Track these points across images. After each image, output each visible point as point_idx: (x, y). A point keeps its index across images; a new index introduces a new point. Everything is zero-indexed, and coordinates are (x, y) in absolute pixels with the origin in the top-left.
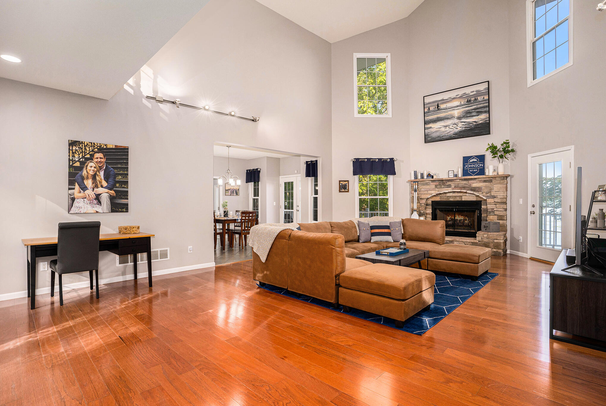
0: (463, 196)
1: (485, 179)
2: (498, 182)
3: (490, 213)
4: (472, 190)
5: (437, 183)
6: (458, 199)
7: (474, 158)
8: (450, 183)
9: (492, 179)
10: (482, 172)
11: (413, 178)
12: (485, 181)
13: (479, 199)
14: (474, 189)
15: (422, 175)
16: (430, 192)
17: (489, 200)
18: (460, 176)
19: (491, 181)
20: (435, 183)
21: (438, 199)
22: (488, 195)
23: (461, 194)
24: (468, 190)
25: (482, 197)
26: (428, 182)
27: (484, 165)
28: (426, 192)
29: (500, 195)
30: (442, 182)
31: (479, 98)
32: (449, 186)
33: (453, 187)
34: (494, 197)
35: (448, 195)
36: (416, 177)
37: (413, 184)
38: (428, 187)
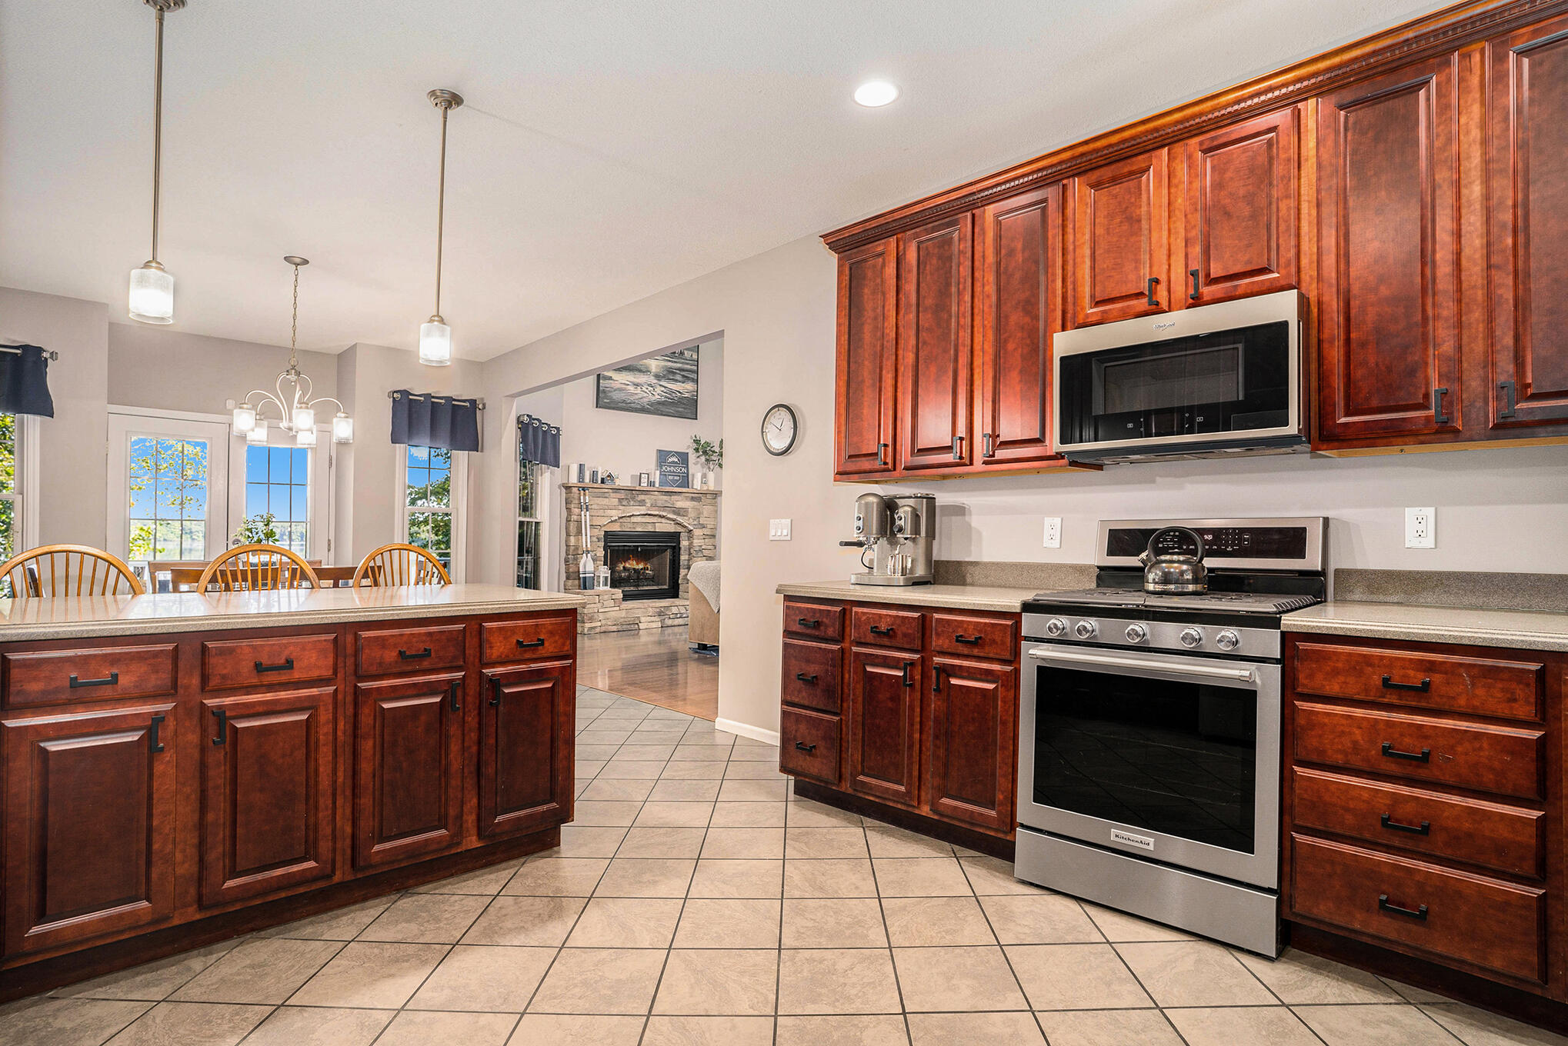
0: (657, 524)
1: (693, 495)
2: (709, 501)
3: (697, 554)
4: (674, 513)
5: (622, 495)
6: (650, 528)
7: (674, 455)
8: (641, 497)
9: (701, 495)
10: (685, 481)
11: (574, 479)
12: (693, 499)
13: (679, 529)
14: (678, 512)
15: (594, 474)
16: (609, 512)
17: (697, 532)
18: (657, 485)
19: (698, 500)
20: (618, 495)
21: (616, 528)
22: (695, 523)
23: (655, 520)
24: (669, 512)
25: (687, 525)
26: (606, 490)
27: (688, 471)
28: (601, 513)
29: (710, 523)
30: (631, 494)
31: (686, 352)
32: (642, 503)
33: (648, 505)
34: (703, 527)
35: (634, 519)
36: (581, 477)
37: (578, 492)
38: (605, 501)
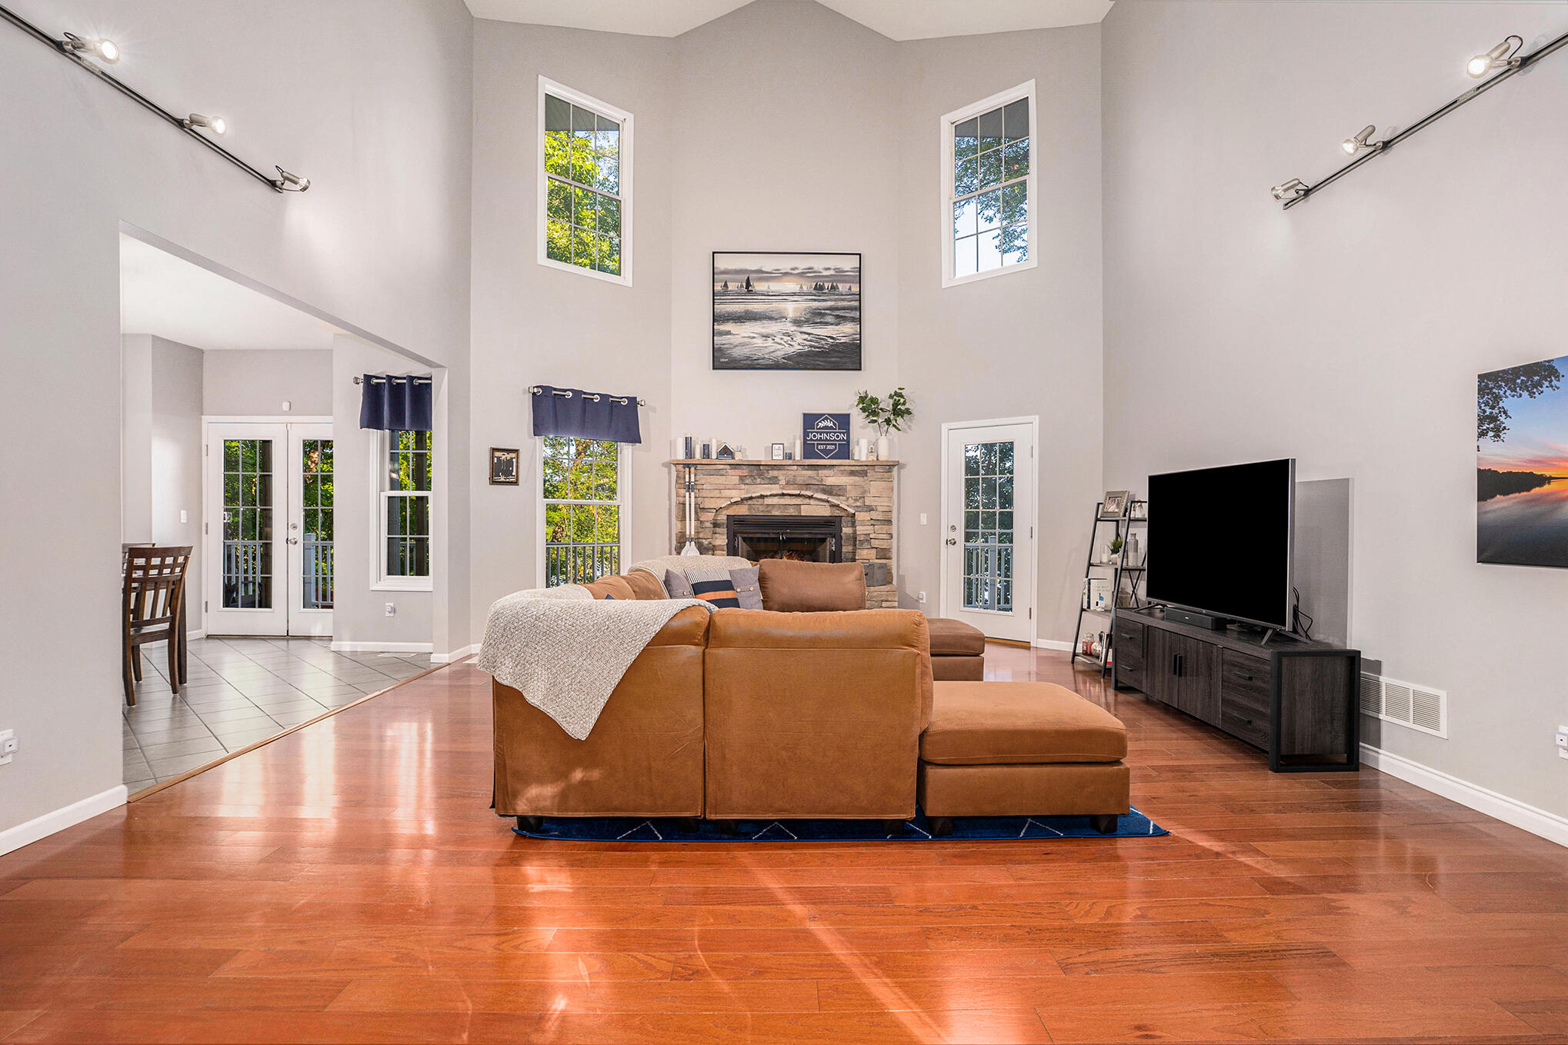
0: (802, 507)
1: (853, 468)
2: (879, 475)
3: (862, 544)
4: (824, 492)
5: (745, 472)
6: (792, 512)
7: (827, 419)
8: (775, 473)
9: (866, 468)
10: (844, 451)
11: (681, 455)
12: (852, 473)
13: (837, 513)
14: (829, 490)
15: (706, 449)
16: (727, 493)
17: (860, 516)
18: (798, 458)
19: (864, 474)
20: (739, 472)
21: (743, 510)
22: (858, 504)
23: (798, 501)
24: (817, 491)
25: (846, 508)
26: (722, 467)
27: (848, 437)
28: (716, 493)
29: (881, 504)
30: (757, 470)
31: (840, 286)
32: (774, 480)
33: (783, 482)
34: (870, 509)
35: (768, 501)
36: (689, 452)
37: (683, 470)
38: (721, 480)
